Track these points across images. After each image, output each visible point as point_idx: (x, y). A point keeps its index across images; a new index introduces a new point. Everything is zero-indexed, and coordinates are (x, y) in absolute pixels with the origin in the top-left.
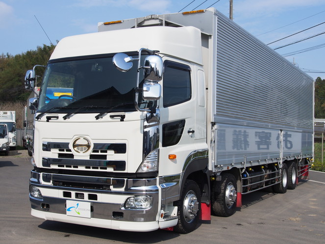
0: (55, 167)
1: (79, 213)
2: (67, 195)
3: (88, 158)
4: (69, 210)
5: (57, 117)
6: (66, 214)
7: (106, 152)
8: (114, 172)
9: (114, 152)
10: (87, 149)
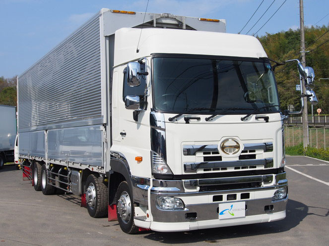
0: (201, 172)
1: (233, 215)
2: (218, 198)
3: (237, 159)
4: (222, 213)
5: (199, 119)
6: (218, 218)
7: (254, 151)
8: (264, 169)
9: (263, 151)
10: (237, 150)
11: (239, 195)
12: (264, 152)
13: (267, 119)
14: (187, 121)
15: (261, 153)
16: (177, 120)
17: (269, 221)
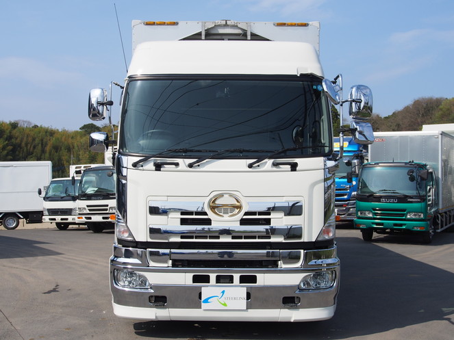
0: (175, 239)
1: (225, 305)
3: (237, 225)
4: (206, 301)
5: (177, 164)
6: (200, 308)
7: (269, 214)
8: (284, 241)
9: (283, 214)
10: (237, 211)
11: (237, 277)
12: (285, 215)
13: (294, 167)
14: (158, 167)
15: (281, 217)
16: (142, 166)
17: (292, 321)
